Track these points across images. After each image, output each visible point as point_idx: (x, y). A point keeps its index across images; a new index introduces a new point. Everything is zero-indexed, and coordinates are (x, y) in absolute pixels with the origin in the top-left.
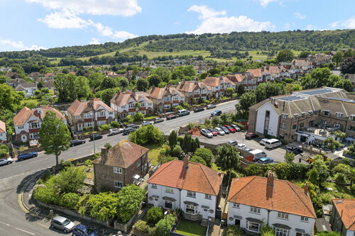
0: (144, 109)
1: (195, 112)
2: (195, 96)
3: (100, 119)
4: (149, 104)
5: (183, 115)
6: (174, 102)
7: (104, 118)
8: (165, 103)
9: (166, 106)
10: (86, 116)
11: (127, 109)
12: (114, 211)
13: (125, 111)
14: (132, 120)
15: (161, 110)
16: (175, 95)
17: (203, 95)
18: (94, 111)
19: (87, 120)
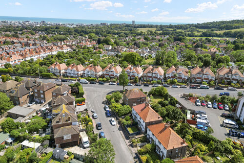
0: (181, 78)
1: (215, 89)
2: (226, 78)
3: (154, 77)
4: (185, 76)
5: (202, 88)
6: (205, 79)
7: (157, 78)
8: (197, 78)
9: (197, 80)
10: (148, 75)
11: (170, 76)
12: (117, 111)
13: (169, 77)
14: (169, 82)
15: (193, 81)
16: (206, 74)
17: (233, 79)
18: (153, 73)
19: (149, 77)
